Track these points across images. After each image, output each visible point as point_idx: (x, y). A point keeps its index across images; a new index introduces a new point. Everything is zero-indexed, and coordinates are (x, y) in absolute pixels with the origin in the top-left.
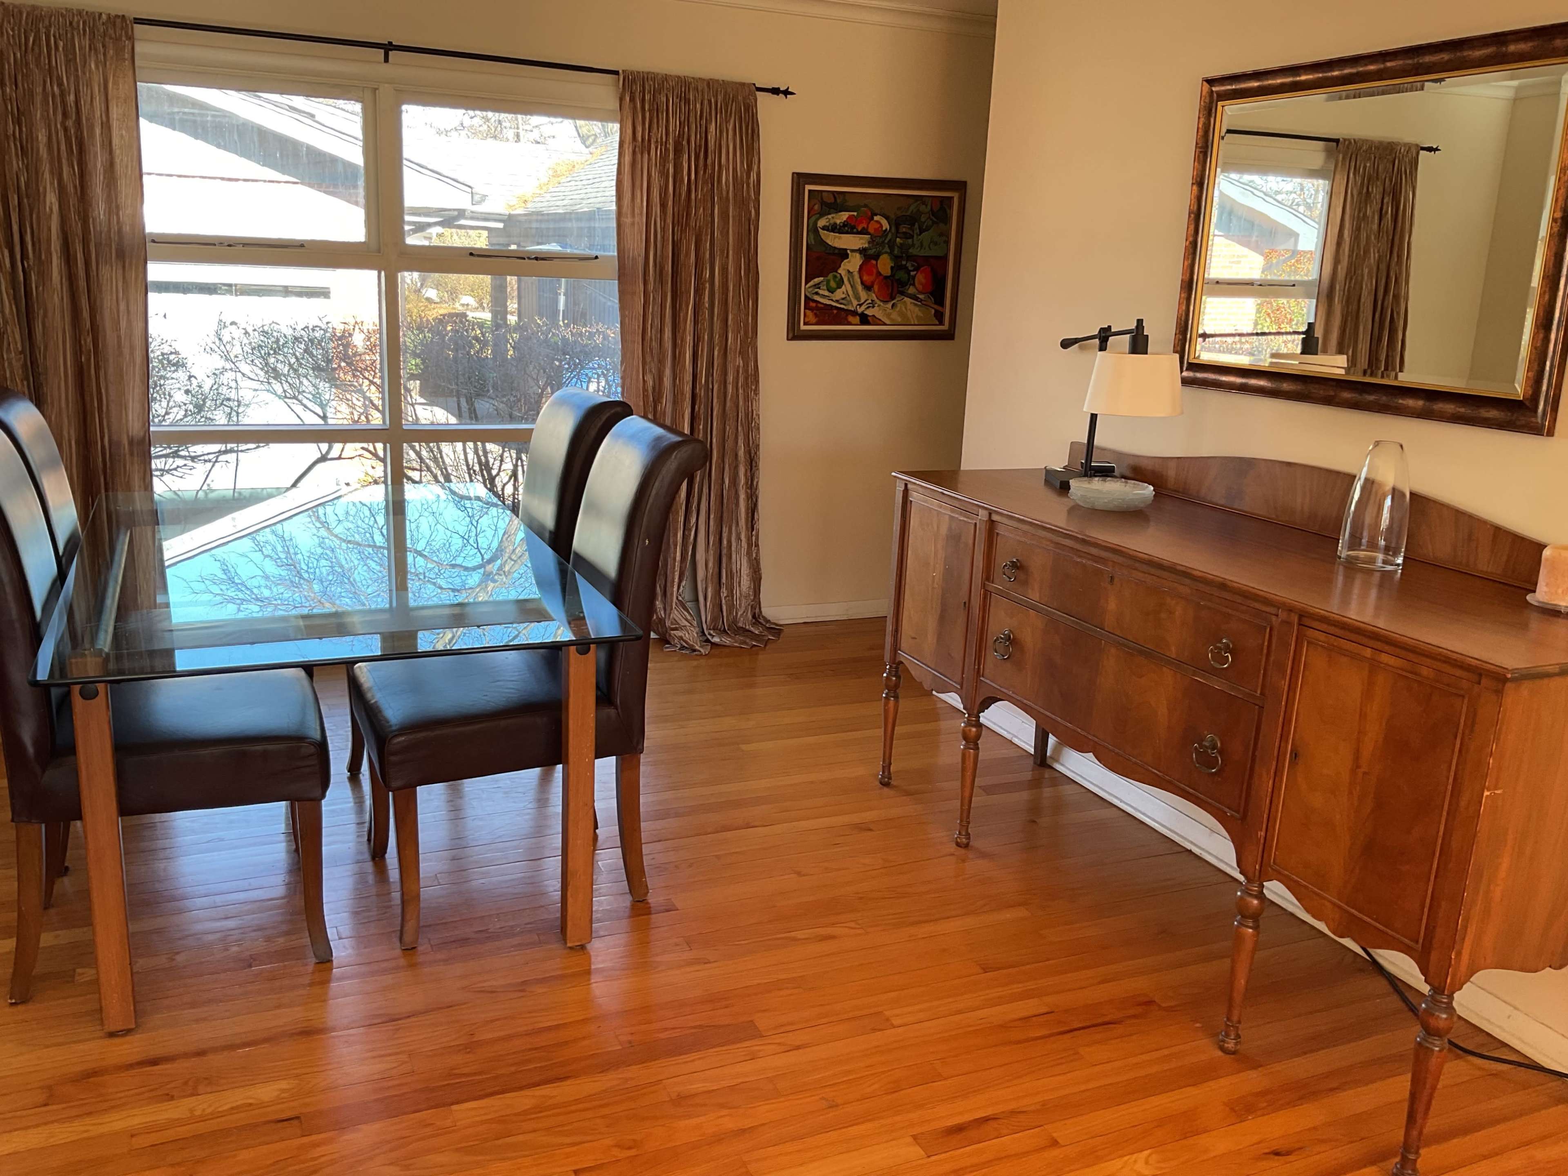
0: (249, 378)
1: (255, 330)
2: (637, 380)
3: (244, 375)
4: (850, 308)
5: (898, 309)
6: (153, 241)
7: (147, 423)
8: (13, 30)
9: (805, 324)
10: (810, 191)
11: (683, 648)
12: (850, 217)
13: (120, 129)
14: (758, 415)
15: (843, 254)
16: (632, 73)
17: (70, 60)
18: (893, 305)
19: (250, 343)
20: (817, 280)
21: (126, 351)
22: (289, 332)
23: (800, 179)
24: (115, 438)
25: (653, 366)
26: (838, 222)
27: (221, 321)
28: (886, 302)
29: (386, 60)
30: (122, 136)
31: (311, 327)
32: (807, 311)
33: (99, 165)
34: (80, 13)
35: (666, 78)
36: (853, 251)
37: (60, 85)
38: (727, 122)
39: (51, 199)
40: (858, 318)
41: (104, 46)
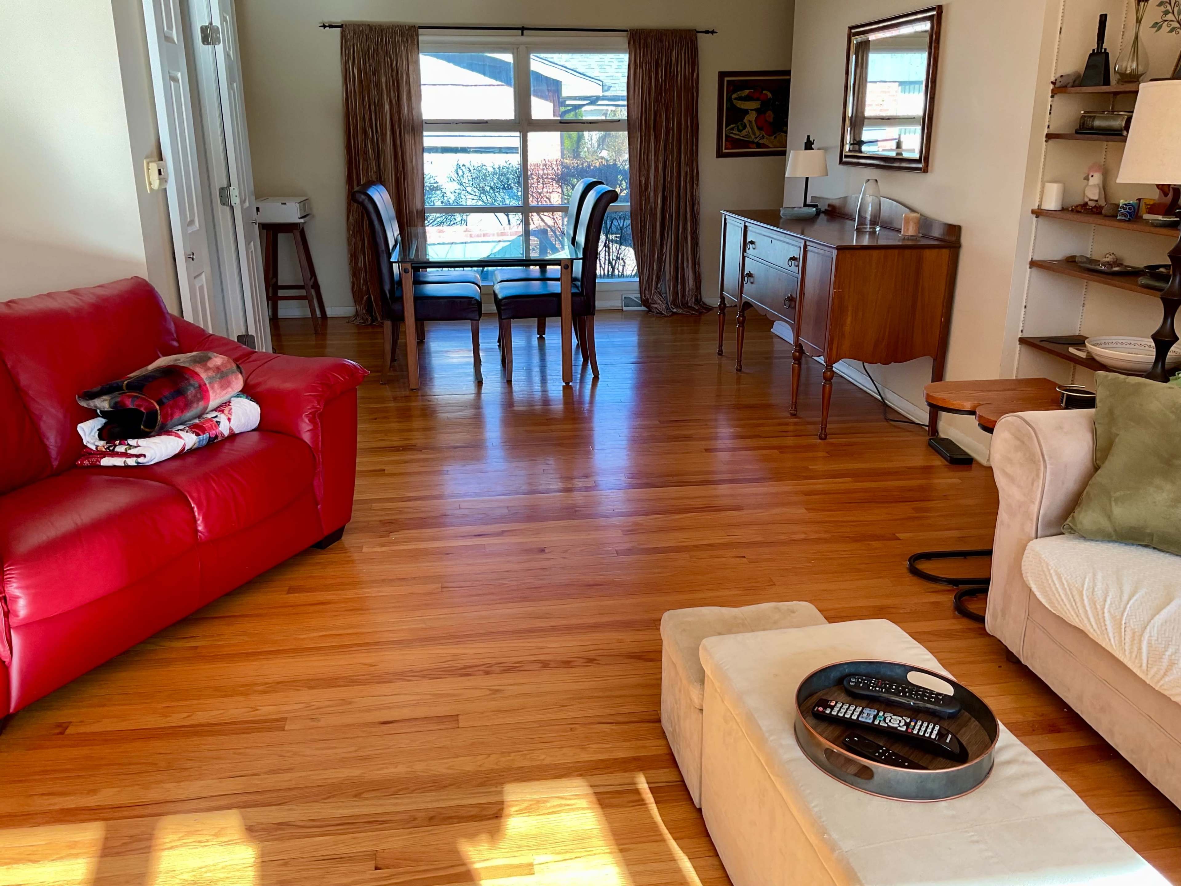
0: (471, 194)
1: (474, 169)
2: (636, 180)
3: (468, 192)
4: (750, 140)
5: (778, 139)
6: (426, 123)
7: (423, 203)
8: (373, 36)
9: (725, 149)
10: (728, 81)
11: (657, 313)
12: (750, 92)
13: (413, 75)
14: (699, 197)
15: (746, 112)
16: (634, 30)
17: (394, 47)
18: (775, 138)
19: (472, 176)
20: (732, 126)
21: (415, 172)
22: (491, 170)
23: (722, 75)
24: (410, 209)
25: (644, 173)
26: (743, 95)
27: (458, 164)
28: (770, 136)
29: (522, 34)
30: (414, 78)
31: (502, 167)
32: (727, 143)
33: (405, 91)
34: (398, 26)
35: (651, 31)
36: (751, 110)
37: (390, 57)
38: (681, 50)
39: (387, 107)
40: (755, 146)
41: (407, 39)
